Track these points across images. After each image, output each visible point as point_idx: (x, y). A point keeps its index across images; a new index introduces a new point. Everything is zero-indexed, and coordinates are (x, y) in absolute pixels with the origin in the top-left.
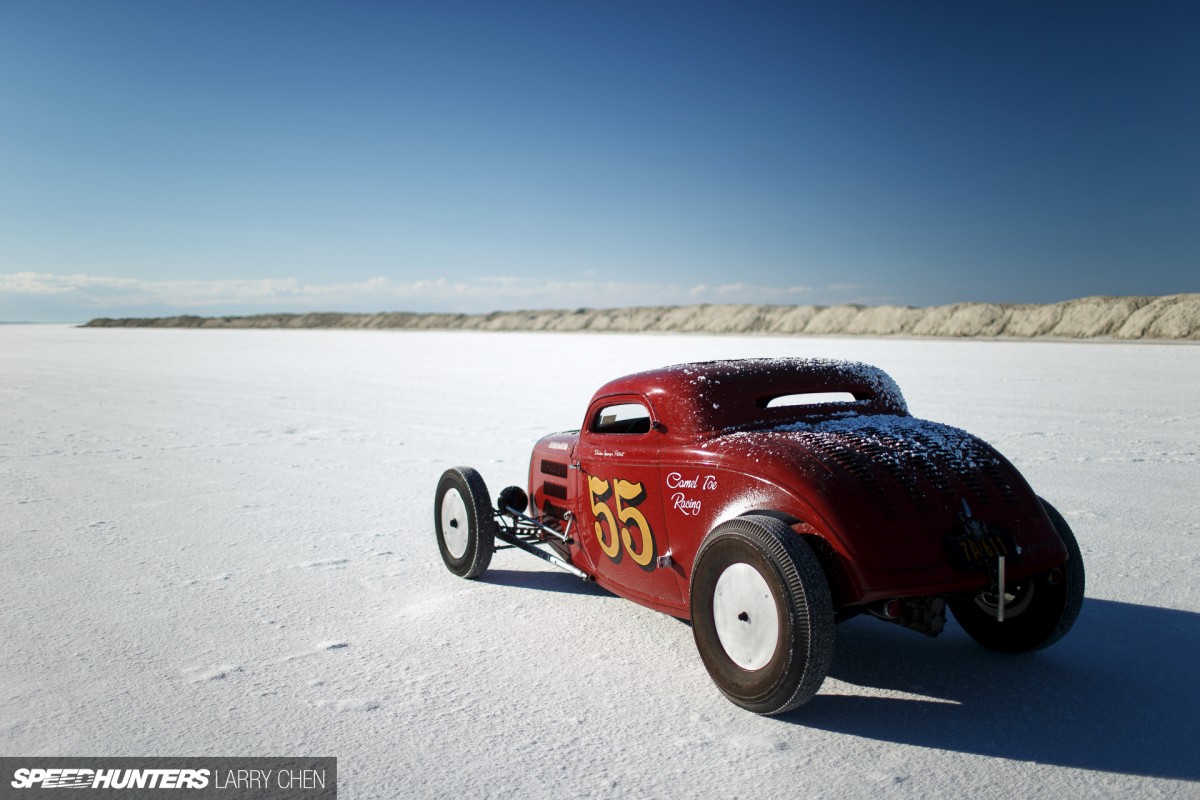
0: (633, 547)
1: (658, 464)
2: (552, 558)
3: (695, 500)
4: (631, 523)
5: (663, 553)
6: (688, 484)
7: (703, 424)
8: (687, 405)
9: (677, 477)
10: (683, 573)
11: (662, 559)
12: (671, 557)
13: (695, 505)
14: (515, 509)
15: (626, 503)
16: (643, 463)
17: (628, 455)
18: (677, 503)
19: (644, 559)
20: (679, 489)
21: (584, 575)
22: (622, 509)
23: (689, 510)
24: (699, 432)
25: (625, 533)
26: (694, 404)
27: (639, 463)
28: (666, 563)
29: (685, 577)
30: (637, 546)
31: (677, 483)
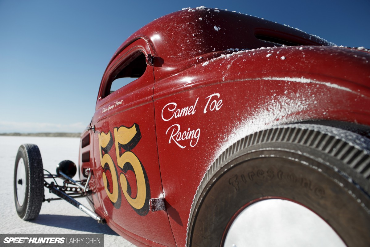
0: (129, 191)
1: (152, 99)
2: (80, 206)
3: (194, 128)
4: (128, 167)
5: (157, 195)
6: (186, 111)
7: (203, 45)
8: (185, 30)
9: (172, 107)
10: (179, 219)
11: (154, 201)
12: (164, 200)
13: (194, 134)
14: (67, 174)
15: (124, 148)
16: (138, 103)
17: (126, 101)
18: (172, 137)
19: (138, 203)
20: (175, 121)
21: (99, 219)
22: (120, 156)
23: (185, 143)
24: (198, 55)
25: (123, 178)
26: (192, 28)
27: (135, 104)
28: (159, 205)
29: (181, 222)
30: (132, 190)
31: (172, 113)
